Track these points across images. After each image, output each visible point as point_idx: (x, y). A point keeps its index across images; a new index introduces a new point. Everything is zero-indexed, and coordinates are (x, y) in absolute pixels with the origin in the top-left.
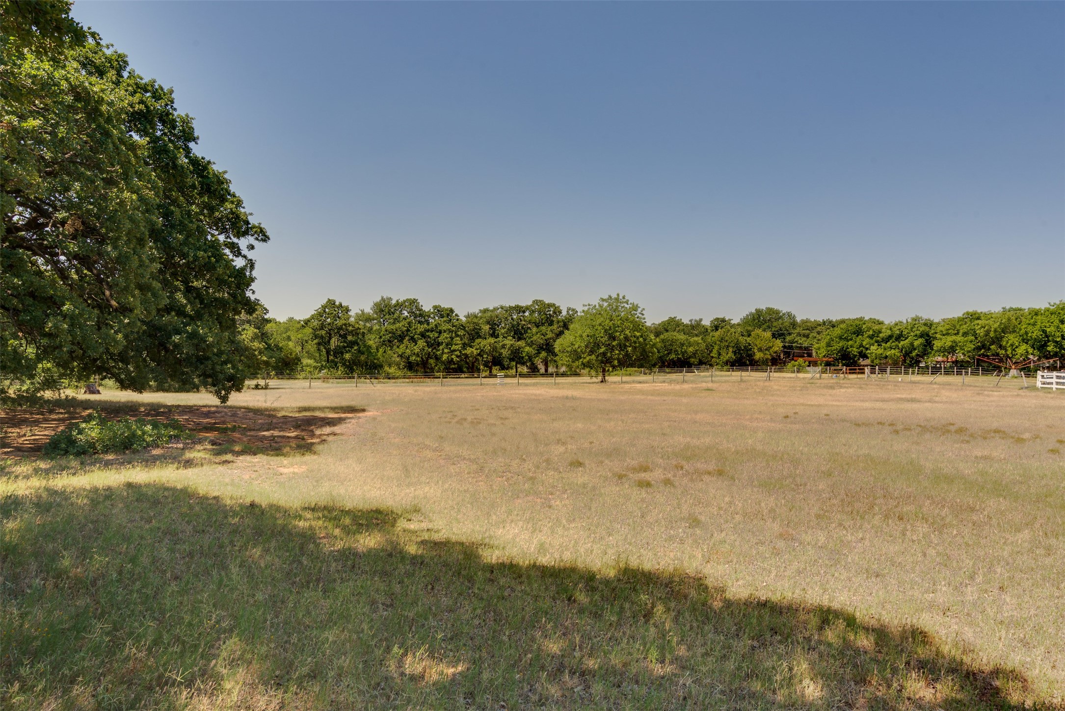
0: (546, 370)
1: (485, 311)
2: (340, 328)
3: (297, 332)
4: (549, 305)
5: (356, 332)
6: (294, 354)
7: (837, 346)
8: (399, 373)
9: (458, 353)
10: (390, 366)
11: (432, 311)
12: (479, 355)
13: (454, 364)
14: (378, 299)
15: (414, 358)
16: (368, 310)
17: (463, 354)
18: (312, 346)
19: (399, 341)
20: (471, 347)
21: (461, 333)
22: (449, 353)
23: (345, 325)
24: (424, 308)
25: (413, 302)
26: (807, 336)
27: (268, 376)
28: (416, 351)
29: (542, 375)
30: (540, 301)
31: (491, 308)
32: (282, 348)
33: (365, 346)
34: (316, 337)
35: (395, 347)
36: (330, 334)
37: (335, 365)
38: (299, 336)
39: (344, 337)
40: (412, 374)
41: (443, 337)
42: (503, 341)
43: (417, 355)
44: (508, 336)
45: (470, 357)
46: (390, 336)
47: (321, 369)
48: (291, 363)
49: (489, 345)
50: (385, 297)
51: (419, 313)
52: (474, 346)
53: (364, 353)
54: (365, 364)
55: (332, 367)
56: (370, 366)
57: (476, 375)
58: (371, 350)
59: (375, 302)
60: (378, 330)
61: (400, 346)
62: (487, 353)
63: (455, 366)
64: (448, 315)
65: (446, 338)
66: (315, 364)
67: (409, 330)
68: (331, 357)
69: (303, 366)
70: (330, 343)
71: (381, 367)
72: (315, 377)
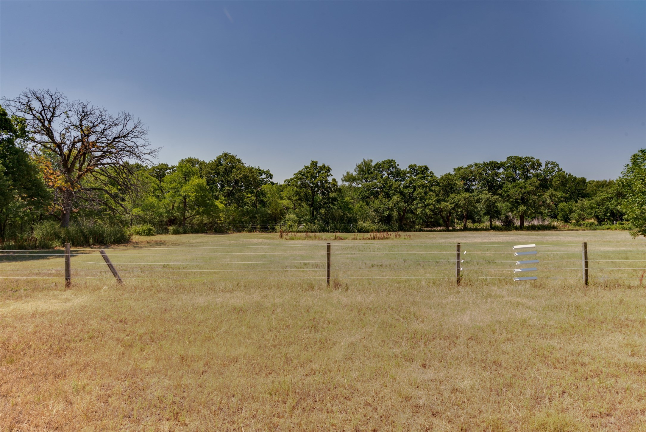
0: (522, 223)
1: (459, 169)
4: (528, 160)
6: (280, 209)
8: (374, 227)
9: (431, 207)
10: (365, 220)
11: (408, 170)
12: (453, 209)
13: (430, 218)
14: (361, 162)
15: (388, 212)
16: (353, 172)
17: (437, 208)
19: (374, 197)
20: (445, 201)
21: (434, 188)
22: (422, 207)
24: (400, 168)
25: (390, 163)
28: (390, 206)
29: (517, 229)
30: (515, 157)
31: (465, 166)
35: (371, 203)
40: (387, 227)
41: (418, 192)
42: (478, 195)
43: (391, 210)
44: (483, 190)
45: (444, 211)
46: (368, 192)
47: (300, 223)
48: (275, 218)
49: (463, 200)
50: (367, 160)
51: (395, 172)
52: (448, 201)
53: (341, 208)
54: (341, 219)
55: (309, 221)
56: (346, 220)
57: (450, 228)
58: (348, 205)
59: (358, 164)
60: (359, 188)
61: (376, 202)
62: (461, 207)
63: (432, 220)
64: (423, 172)
65: (420, 193)
66: (297, 218)
67: (384, 187)
68: (315, 213)
69: (286, 221)
70: (313, 199)
71: (356, 221)
72: (294, 230)
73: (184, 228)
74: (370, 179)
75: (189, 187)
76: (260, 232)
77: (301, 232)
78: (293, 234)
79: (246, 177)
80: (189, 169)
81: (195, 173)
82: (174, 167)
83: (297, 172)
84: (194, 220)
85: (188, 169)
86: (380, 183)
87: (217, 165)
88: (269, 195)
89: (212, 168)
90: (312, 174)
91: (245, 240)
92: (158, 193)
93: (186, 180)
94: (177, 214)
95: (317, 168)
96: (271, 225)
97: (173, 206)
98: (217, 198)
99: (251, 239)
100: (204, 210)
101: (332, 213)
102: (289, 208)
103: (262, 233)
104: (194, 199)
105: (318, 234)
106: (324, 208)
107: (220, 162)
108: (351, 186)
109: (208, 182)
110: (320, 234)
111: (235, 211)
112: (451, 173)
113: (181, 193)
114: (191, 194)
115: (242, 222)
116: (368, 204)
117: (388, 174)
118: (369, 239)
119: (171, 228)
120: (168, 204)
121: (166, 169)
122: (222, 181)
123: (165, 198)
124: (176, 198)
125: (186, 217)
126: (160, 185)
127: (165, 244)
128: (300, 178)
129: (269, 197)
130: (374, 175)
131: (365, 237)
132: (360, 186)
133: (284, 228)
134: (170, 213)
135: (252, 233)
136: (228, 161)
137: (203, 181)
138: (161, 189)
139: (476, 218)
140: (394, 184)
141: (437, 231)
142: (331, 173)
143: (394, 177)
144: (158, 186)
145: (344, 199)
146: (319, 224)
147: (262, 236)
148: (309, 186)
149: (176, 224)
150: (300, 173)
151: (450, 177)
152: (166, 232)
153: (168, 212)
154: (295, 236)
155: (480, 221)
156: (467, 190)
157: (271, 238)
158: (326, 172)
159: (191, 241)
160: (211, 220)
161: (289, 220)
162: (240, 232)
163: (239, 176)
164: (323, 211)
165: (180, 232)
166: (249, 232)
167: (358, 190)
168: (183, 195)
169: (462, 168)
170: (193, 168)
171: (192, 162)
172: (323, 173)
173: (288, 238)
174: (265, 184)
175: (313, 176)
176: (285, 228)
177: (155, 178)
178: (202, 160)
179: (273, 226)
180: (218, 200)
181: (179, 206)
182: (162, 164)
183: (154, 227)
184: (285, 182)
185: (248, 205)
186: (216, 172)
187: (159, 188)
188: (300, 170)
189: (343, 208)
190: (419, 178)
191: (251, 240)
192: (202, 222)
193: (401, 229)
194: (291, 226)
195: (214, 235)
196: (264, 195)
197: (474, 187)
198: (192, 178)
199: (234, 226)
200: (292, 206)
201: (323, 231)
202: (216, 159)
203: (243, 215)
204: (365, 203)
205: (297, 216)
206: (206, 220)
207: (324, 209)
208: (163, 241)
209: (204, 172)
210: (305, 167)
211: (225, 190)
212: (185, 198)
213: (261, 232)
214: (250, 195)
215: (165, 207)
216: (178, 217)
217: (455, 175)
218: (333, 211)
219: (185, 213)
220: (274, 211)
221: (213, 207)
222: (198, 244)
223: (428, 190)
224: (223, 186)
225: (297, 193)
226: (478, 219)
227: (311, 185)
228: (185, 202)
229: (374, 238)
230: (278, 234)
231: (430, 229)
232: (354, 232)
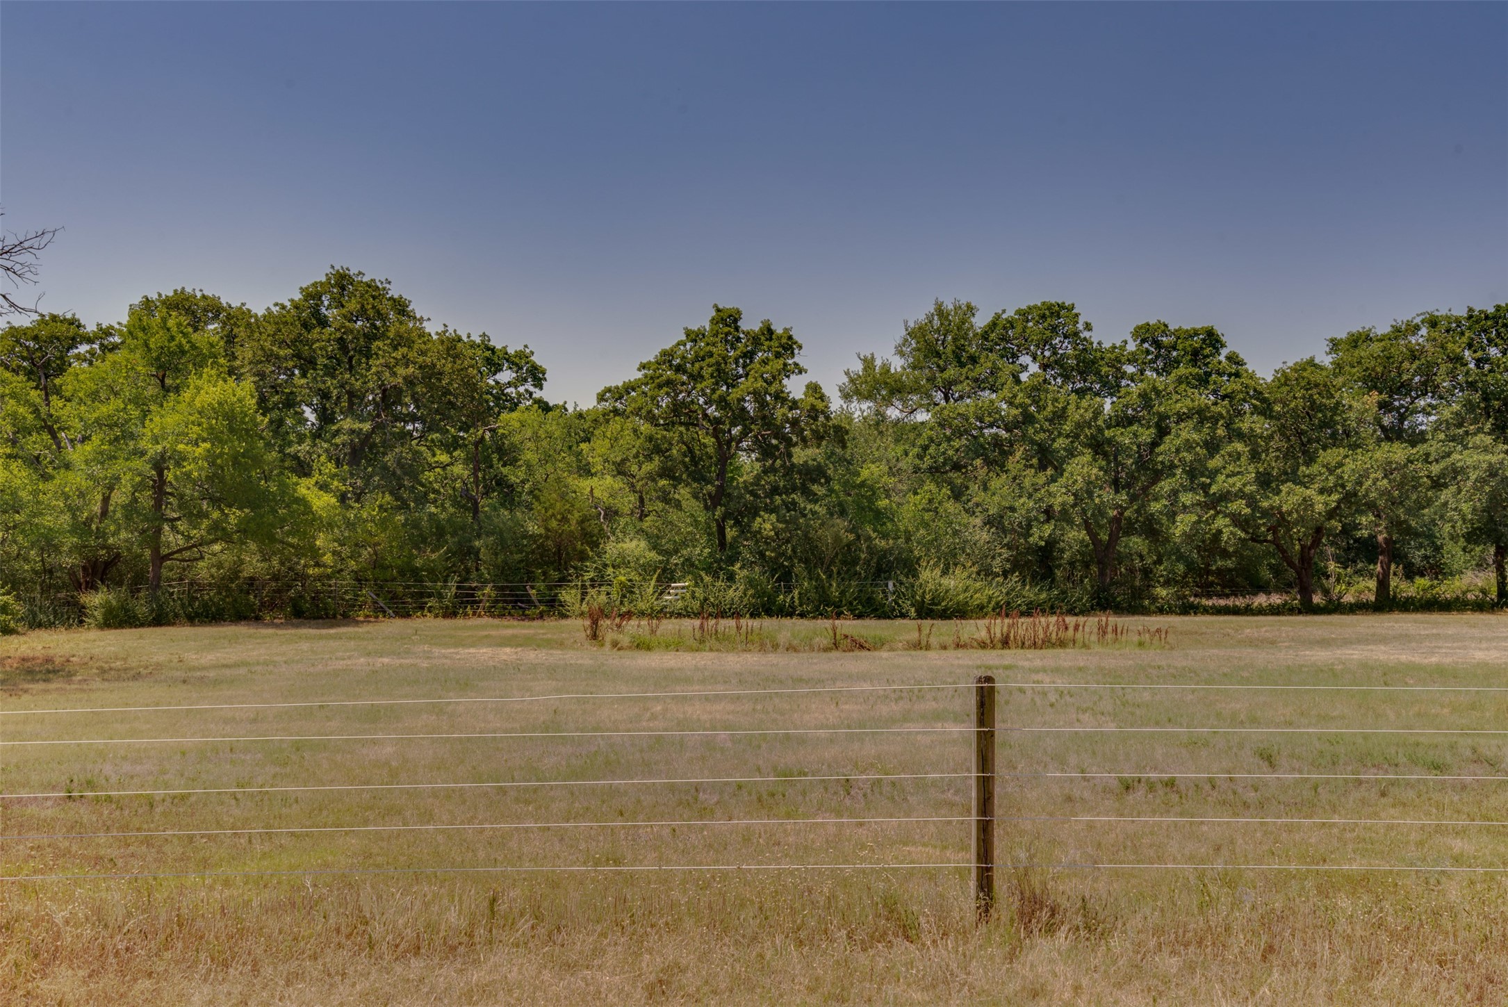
1: (1357, 341)
9: (1241, 506)
10: (948, 565)
11: (1132, 347)
13: (1225, 554)
17: (1265, 513)
19: (989, 463)
24: (1095, 337)
28: (1057, 502)
31: (1383, 329)
40: (1043, 596)
41: (1178, 442)
42: (1449, 455)
43: (1065, 516)
44: (1467, 433)
45: (1296, 523)
46: (956, 444)
47: (666, 576)
48: (559, 552)
49: (1380, 475)
50: (951, 307)
51: (1076, 357)
52: (1312, 478)
53: (843, 513)
54: (847, 556)
55: (708, 569)
56: (867, 562)
57: (1317, 599)
58: (872, 499)
59: (912, 325)
60: (917, 428)
61: (995, 483)
62: (1371, 506)
63: (1229, 564)
64: (1196, 356)
65: (1189, 445)
66: (653, 555)
67: (1028, 419)
68: (730, 533)
69: (605, 566)
70: (721, 475)
71: (910, 567)
72: (642, 605)
73: (155, 598)
74: (965, 387)
75: (177, 417)
76: (493, 616)
77: (672, 614)
78: (644, 622)
79: (430, 373)
80: (179, 338)
81: (205, 358)
82: (107, 332)
83: (651, 356)
84: (201, 564)
85: (172, 338)
86: (1011, 404)
87: (306, 326)
88: (529, 456)
89: (279, 336)
90: (718, 364)
91: (437, 651)
92: (36, 443)
93: (166, 389)
94: (122, 537)
95: (738, 339)
96: (541, 585)
97: (106, 500)
98: (303, 469)
99: (464, 646)
100: (247, 520)
101: (806, 535)
102: (616, 513)
103: (505, 622)
104: (201, 469)
105: (747, 622)
106: (772, 512)
107: (316, 313)
108: (880, 418)
109: (262, 400)
110: (756, 623)
111: (383, 524)
112: (1317, 361)
113: (143, 444)
114: (189, 448)
115: (415, 572)
116: (957, 494)
117: (1044, 367)
118: (983, 645)
119: (95, 600)
120: (82, 495)
121: (74, 341)
122: (325, 395)
123: (67, 466)
124: (118, 467)
125: (164, 551)
126: (43, 410)
127: (70, 675)
128: (669, 383)
129: (529, 466)
130: (982, 370)
131: (965, 637)
132: (922, 416)
133: (598, 598)
134: (90, 532)
135: (459, 622)
136: (353, 306)
137: (244, 392)
138: (50, 427)
139: (1417, 556)
140: (1072, 408)
141: (1260, 612)
142: (796, 359)
143: (1067, 378)
144: (36, 411)
145: (859, 475)
146: (751, 583)
147: (509, 632)
148: (705, 416)
149: (120, 584)
150: (667, 357)
151: (1319, 377)
152: (74, 615)
153: (82, 528)
154: (653, 632)
155: (1438, 570)
156: (1392, 434)
157: (549, 644)
158: (778, 355)
159: (192, 657)
160: (275, 563)
161: (622, 562)
162: (407, 615)
163: (401, 371)
164: (768, 526)
165: (135, 617)
166: (445, 616)
167: (912, 436)
168: (151, 453)
169: (1368, 338)
170: (195, 337)
171: (189, 311)
172: (765, 362)
173: (625, 640)
174: (514, 406)
175: (721, 375)
176: (603, 598)
177: (22, 377)
178: (235, 304)
179: (550, 588)
180: (307, 474)
181: (135, 500)
182: (54, 318)
183: (18, 598)
184: (601, 398)
185: (435, 501)
186: (298, 356)
187: (39, 424)
188: (668, 346)
189: (851, 511)
190: (1180, 381)
191: (464, 652)
192: (235, 574)
193: (1103, 602)
194: (628, 590)
195: (293, 631)
196: (508, 454)
197: (1424, 422)
198: (193, 380)
199: (379, 589)
200: (627, 502)
201: (769, 613)
202: (298, 296)
203: (420, 541)
204: (946, 491)
205: (655, 547)
206: (253, 563)
207: (773, 517)
208: (58, 660)
209: (246, 353)
210: (688, 333)
211: (338, 432)
212: (159, 465)
213: (501, 616)
214: (444, 458)
215: (70, 508)
216: (129, 550)
217: (1338, 366)
218: (808, 526)
219: (159, 531)
220: (554, 524)
221: (288, 506)
222: (228, 672)
223: (1221, 432)
224: (326, 417)
225: (656, 448)
226: (1426, 557)
227: (712, 411)
228: (159, 487)
229: (1005, 643)
230: (577, 626)
231: (1222, 602)
232: (903, 616)
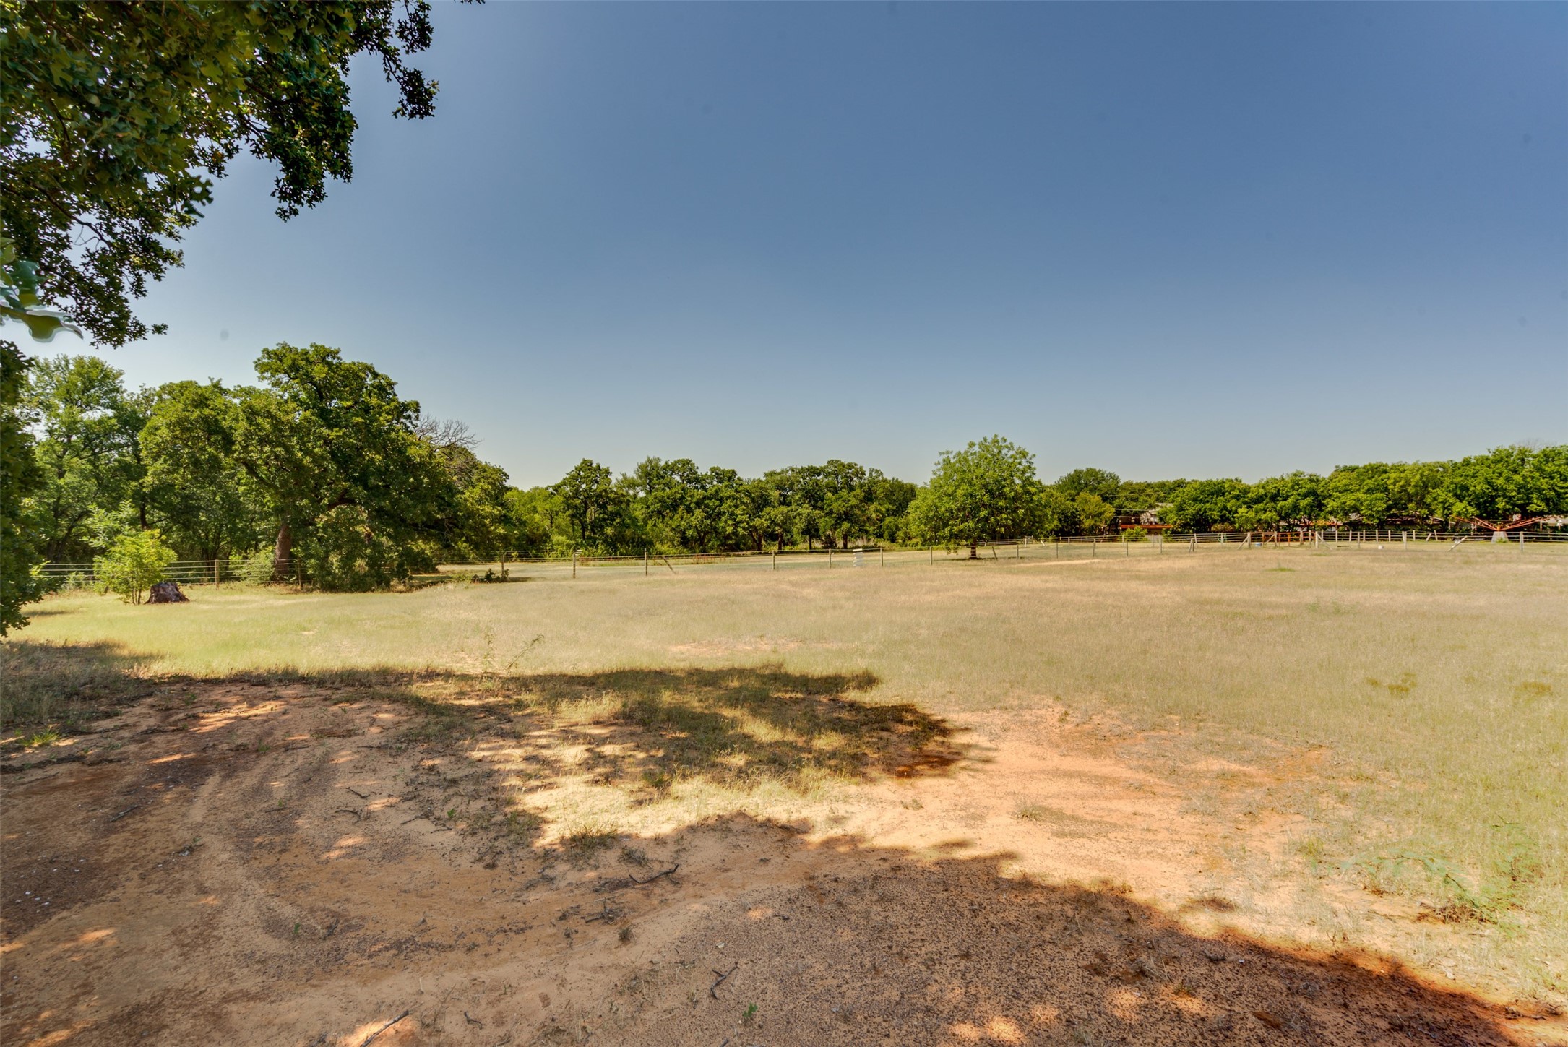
0: (845, 546)
2: (599, 496)
3: (545, 500)
4: (850, 466)
5: (618, 501)
6: (541, 529)
7: (1192, 510)
8: (674, 551)
12: (770, 527)
14: (643, 461)
15: (691, 532)
16: (632, 474)
18: (564, 519)
20: (759, 517)
21: (746, 500)
22: (732, 525)
23: (605, 491)
25: (686, 463)
26: (1136, 500)
27: (508, 558)
30: (837, 461)
32: (525, 522)
33: (630, 518)
34: (569, 507)
35: (667, 519)
36: (586, 504)
37: (593, 543)
38: (548, 507)
39: (603, 506)
